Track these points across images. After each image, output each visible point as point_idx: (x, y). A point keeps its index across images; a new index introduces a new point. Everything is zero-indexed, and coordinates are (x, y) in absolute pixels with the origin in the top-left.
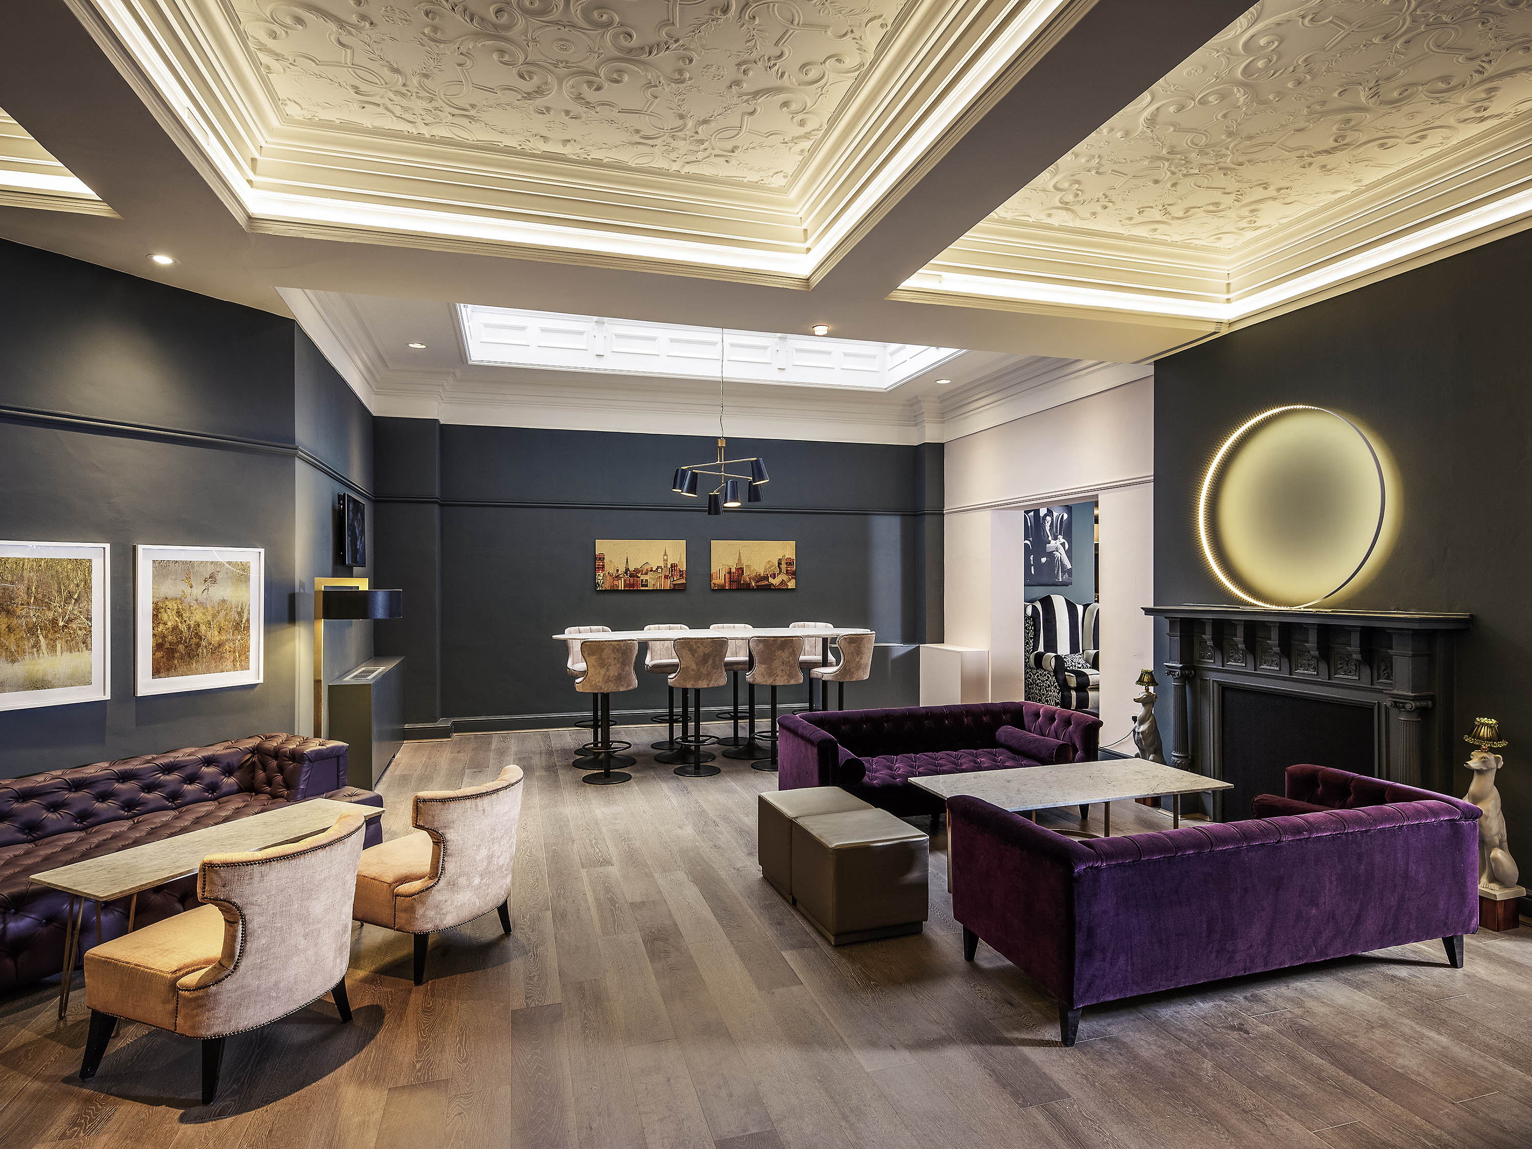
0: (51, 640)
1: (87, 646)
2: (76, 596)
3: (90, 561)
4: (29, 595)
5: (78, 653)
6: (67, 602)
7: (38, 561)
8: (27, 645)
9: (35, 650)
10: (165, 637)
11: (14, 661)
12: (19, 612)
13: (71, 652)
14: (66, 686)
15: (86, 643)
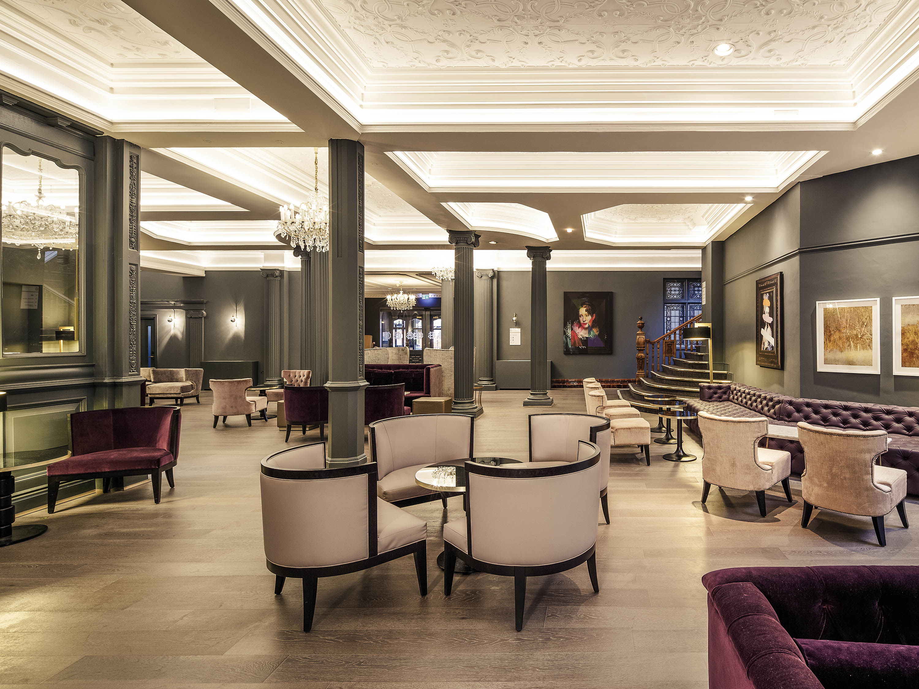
0: (855, 343)
1: (870, 347)
2: (865, 324)
3: (871, 307)
4: (847, 323)
5: (866, 350)
6: (862, 327)
7: (850, 308)
8: (846, 345)
9: (849, 347)
10: (908, 345)
11: (842, 352)
12: (843, 331)
13: (864, 350)
14: (862, 365)
15: (870, 346)
